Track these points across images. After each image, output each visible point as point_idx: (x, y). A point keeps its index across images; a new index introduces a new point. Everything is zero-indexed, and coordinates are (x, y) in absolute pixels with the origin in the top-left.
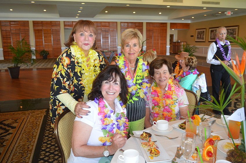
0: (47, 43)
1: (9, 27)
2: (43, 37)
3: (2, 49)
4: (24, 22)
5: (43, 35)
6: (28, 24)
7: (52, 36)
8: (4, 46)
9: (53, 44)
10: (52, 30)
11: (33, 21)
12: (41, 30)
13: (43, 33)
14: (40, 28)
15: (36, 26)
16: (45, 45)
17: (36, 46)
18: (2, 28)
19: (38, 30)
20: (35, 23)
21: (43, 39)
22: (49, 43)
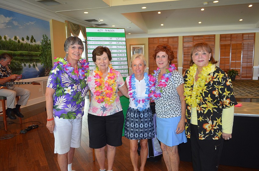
0: (235, 61)
1: (192, 43)
2: (231, 54)
3: (182, 68)
4: (209, 37)
5: (231, 51)
6: (215, 38)
7: (242, 52)
8: (184, 64)
9: (242, 62)
10: (243, 44)
11: (221, 35)
12: (229, 45)
13: (231, 48)
14: (228, 43)
15: (223, 40)
16: (232, 63)
17: (220, 64)
18: (184, 45)
19: (225, 45)
20: (222, 37)
21: (230, 56)
22: (237, 61)
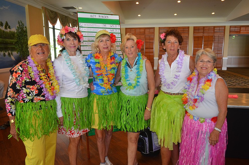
2: (203, 45)
4: (184, 29)
5: (203, 43)
6: (189, 30)
7: (213, 44)
10: (215, 37)
11: (194, 27)
12: (202, 37)
13: (203, 40)
14: (201, 35)
15: (196, 32)
19: (198, 37)
20: (196, 29)
21: (203, 47)
